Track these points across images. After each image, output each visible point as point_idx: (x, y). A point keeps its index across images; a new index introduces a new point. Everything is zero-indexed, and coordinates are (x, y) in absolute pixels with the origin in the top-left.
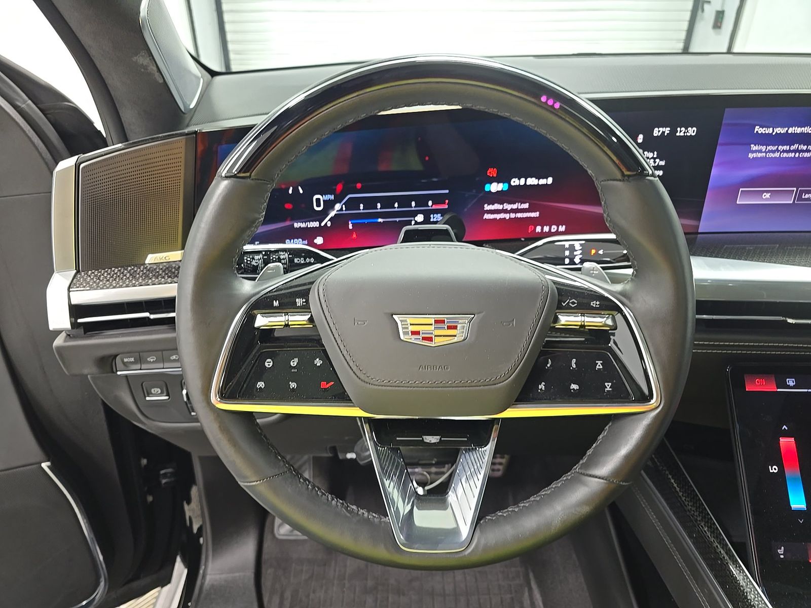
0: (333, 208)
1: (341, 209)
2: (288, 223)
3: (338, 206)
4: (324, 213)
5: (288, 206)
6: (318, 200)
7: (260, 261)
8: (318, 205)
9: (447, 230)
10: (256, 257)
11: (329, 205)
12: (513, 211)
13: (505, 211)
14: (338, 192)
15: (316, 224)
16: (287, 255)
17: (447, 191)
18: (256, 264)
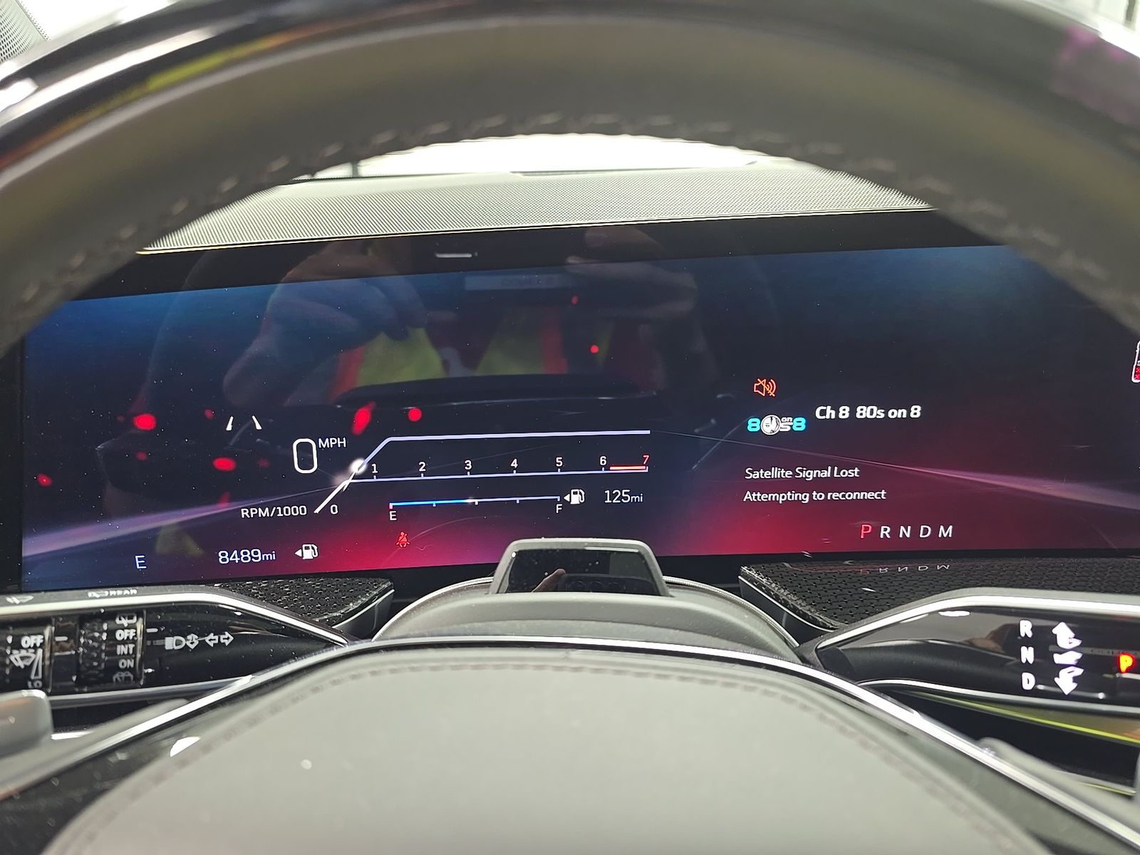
0: (344, 467)
1: (368, 474)
2: (223, 508)
3: (358, 466)
4: (321, 483)
5: (224, 464)
6: (305, 448)
7: (40, 651)
8: (306, 463)
9: (640, 556)
10: (28, 641)
11: (336, 462)
12: (819, 484)
13: (802, 486)
14: (357, 430)
15: (301, 510)
16: (140, 626)
17: (648, 432)
18: (21, 664)
